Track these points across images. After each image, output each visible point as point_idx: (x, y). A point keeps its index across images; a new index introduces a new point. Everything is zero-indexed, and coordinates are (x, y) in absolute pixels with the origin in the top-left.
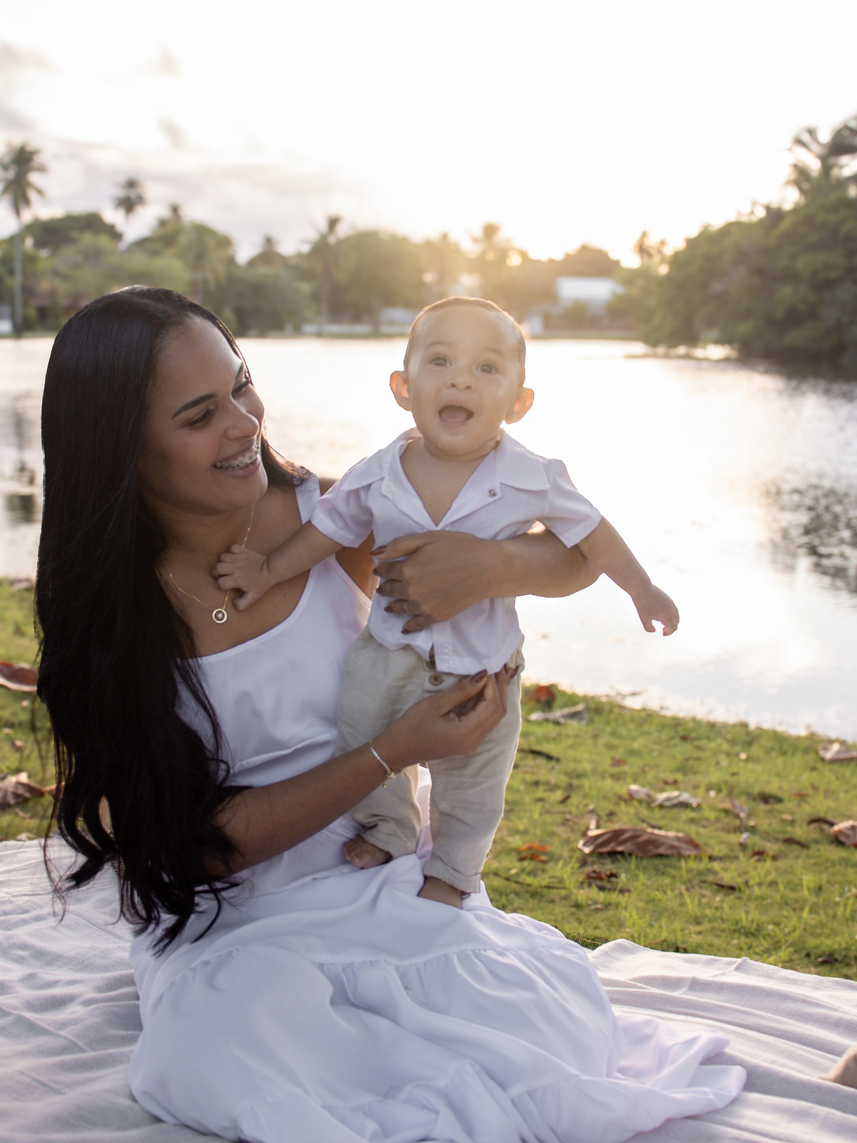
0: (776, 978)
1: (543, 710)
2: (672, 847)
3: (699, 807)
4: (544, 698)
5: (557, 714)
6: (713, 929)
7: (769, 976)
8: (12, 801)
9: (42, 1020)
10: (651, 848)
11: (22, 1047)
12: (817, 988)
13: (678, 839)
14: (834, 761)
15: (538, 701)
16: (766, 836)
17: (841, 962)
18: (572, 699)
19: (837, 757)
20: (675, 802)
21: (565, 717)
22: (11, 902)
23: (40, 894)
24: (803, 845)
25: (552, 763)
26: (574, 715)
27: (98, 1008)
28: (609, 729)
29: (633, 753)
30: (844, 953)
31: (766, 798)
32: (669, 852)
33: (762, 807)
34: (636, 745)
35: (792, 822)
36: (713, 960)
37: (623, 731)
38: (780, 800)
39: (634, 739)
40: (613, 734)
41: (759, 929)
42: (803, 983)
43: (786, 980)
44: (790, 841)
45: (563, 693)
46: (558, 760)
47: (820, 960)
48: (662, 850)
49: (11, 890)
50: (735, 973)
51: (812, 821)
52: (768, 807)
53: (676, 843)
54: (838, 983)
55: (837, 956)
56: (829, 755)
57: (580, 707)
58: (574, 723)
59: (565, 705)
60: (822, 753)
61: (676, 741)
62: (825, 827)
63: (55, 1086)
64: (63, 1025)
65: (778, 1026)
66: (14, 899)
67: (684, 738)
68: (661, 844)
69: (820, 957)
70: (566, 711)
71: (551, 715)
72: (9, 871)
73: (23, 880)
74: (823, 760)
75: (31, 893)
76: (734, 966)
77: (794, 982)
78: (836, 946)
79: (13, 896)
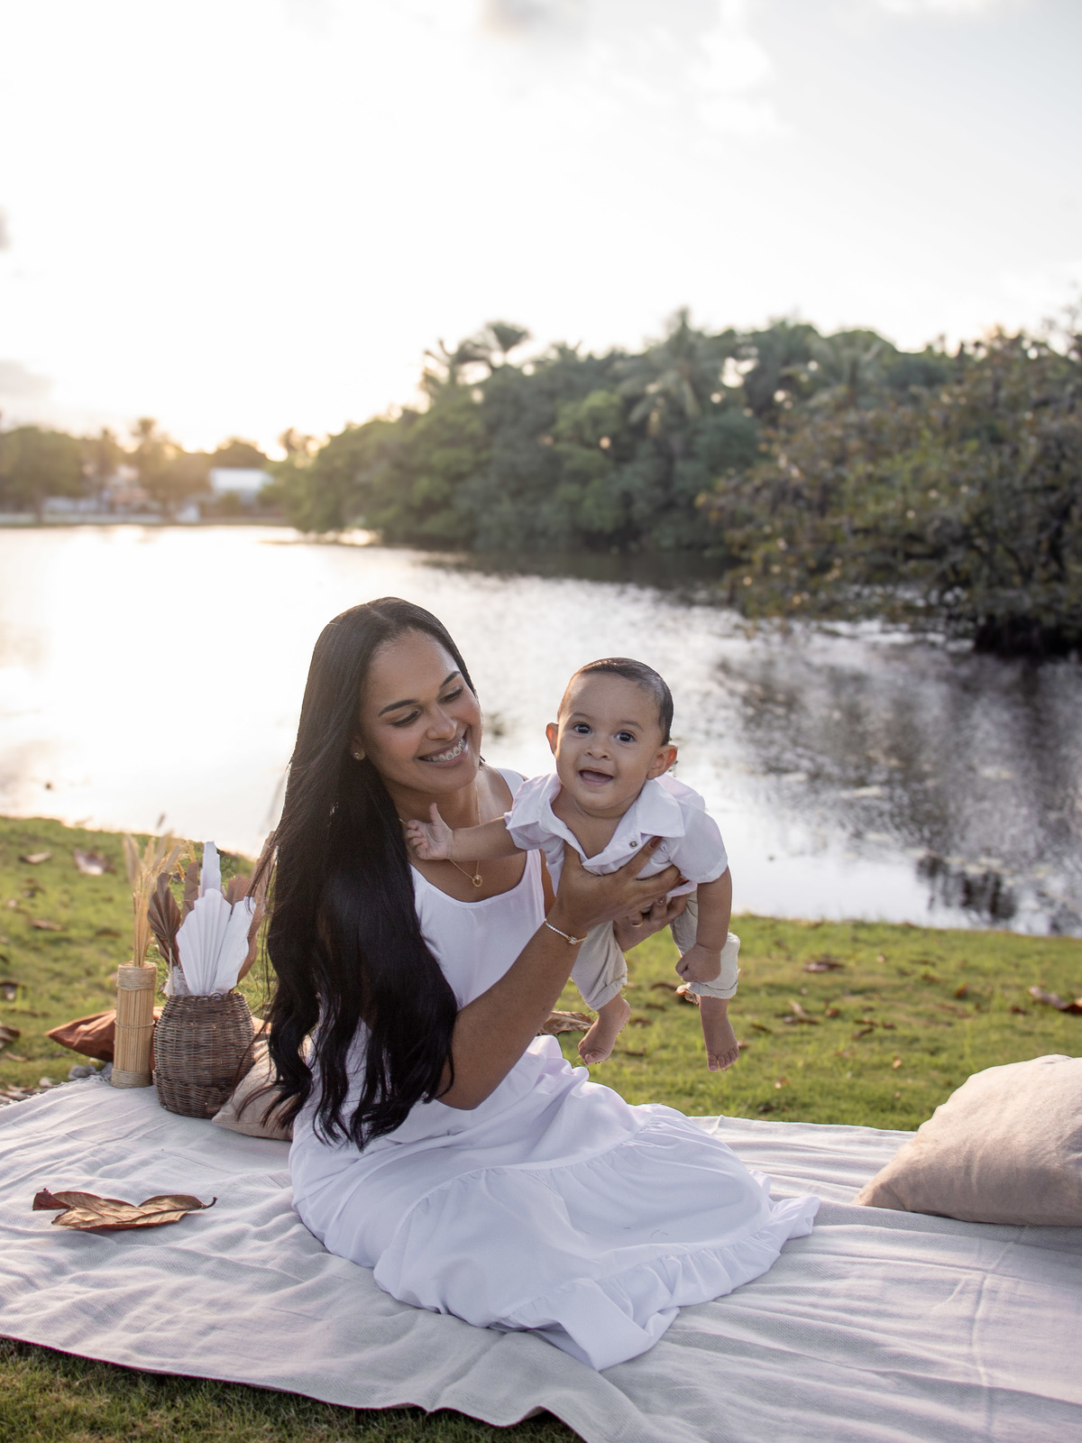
0: (753, 1130)
2: (572, 1024)
6: (658, 1094)
7: (748, 1129)
9: (242, 1260)
11: (244, 1287)
12: (789, 1134)
17: (778, 1108)
22: (104, 1150)
23: (119, 1139)
24: (662, 1008)
27: (281, 1242)
30: (776, 1100)
32: (570, 1029)
35: (639, 988)
36: (696, 1120)
41: (692, 1088)
42: (776, 1131)
43: (761, 1131)
44: (649, 1006)
47: (761, 1108)
48: (564, 1028)
49: (92, 1138)
50: (722, 1130)
51: (655, 987)
54: (800, 1126)
55: (774, 1104)
62: (668, 990)
63: (308, 1314)
64: (265, 1262)
65: (791, 1170)
66: (102, 1146)
69: (758, 1106)
72: (71, 1119)
73: (95, 1126)
75: (111, 1139)
76: (717, 1123)
77: (769, 1131)
78: (768, 1096)
79: (99, 1144)
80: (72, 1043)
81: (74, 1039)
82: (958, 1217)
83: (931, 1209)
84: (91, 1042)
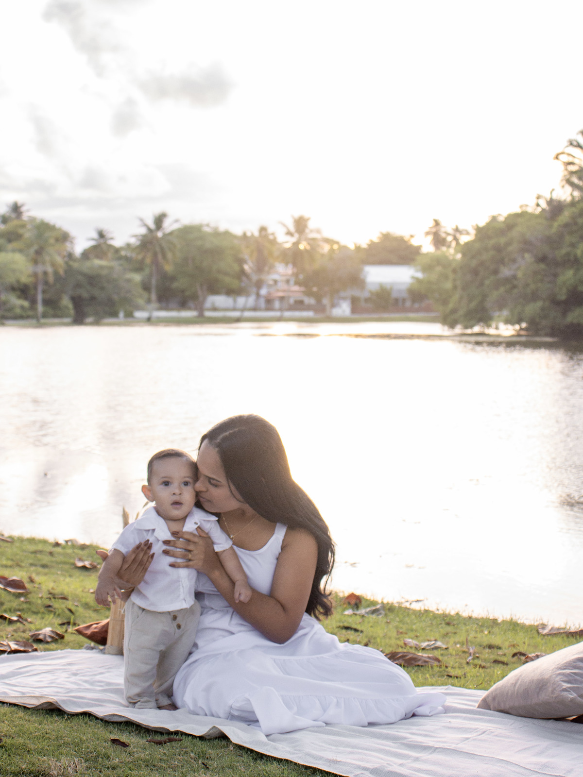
1: (353, 609)
2: (425, 661)
3: (447, 649)
4: (353, 602)
5: (362, 611)
8: (49, 640)
10: (413, 662)
13: (429, 657)
14: (548, 635)
15: (349, 603)
16: (485, 660)
18: (373, 603)
19: (551, 633)
20: (432, 647)
21: (367, 613)
24: (504, 664)
25: (359, 633)
26: (374, 612)
28: (398, 619)
29: (412, 630)
31: (490, 647)
32: (424, 664)
33: (487, 650)
34: (414, 627)
35: (502, 655)
37: (407, 619)
38: (499, 648)
39: (415, 624)
40: (401, 621)
44: (496, 662)
45: (367, 600)
46: (362, 632)
48: (420, 663)
51: (514, 655)
52: (490, 651)
53: (427, 660)
56: (545, 631)
57: (378, 607)
58: (374, 616)
59: (368, 606)
60: (541, 631)
61: (444, 625)
62: (522, 657)
67: (448, 624)
68: (419, 660)
70: (368, 609)
71: (358, 612)
74: (538, 633)
80: (87, 634)
81: (89, 632)
82: (510, 711)
83: (500, 709)
84: (96, 632)
